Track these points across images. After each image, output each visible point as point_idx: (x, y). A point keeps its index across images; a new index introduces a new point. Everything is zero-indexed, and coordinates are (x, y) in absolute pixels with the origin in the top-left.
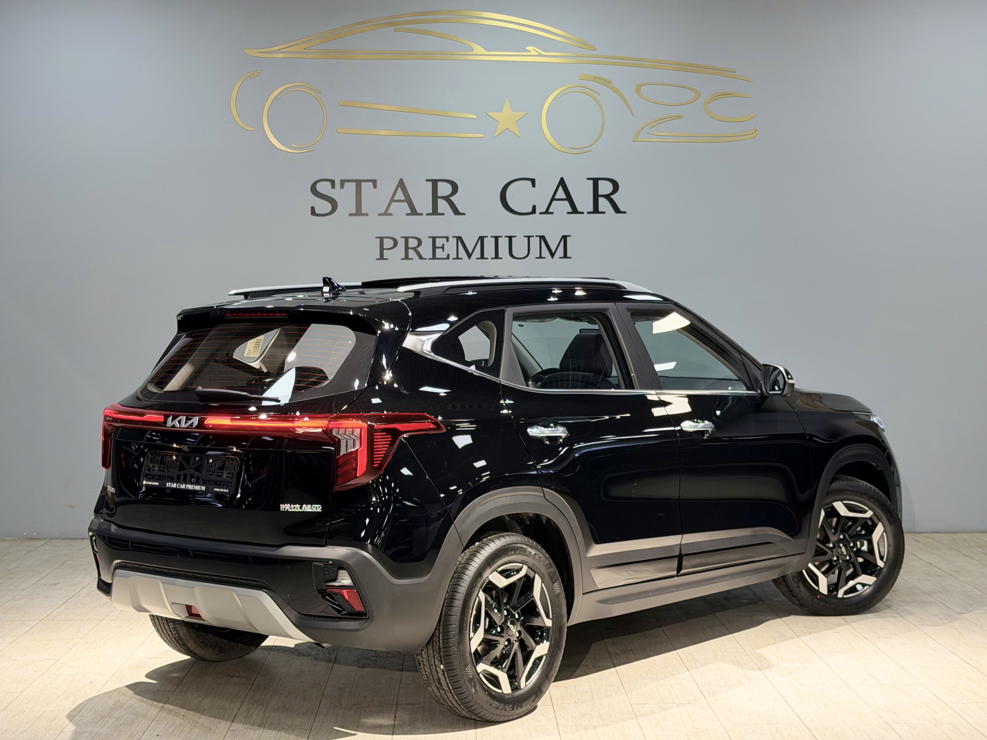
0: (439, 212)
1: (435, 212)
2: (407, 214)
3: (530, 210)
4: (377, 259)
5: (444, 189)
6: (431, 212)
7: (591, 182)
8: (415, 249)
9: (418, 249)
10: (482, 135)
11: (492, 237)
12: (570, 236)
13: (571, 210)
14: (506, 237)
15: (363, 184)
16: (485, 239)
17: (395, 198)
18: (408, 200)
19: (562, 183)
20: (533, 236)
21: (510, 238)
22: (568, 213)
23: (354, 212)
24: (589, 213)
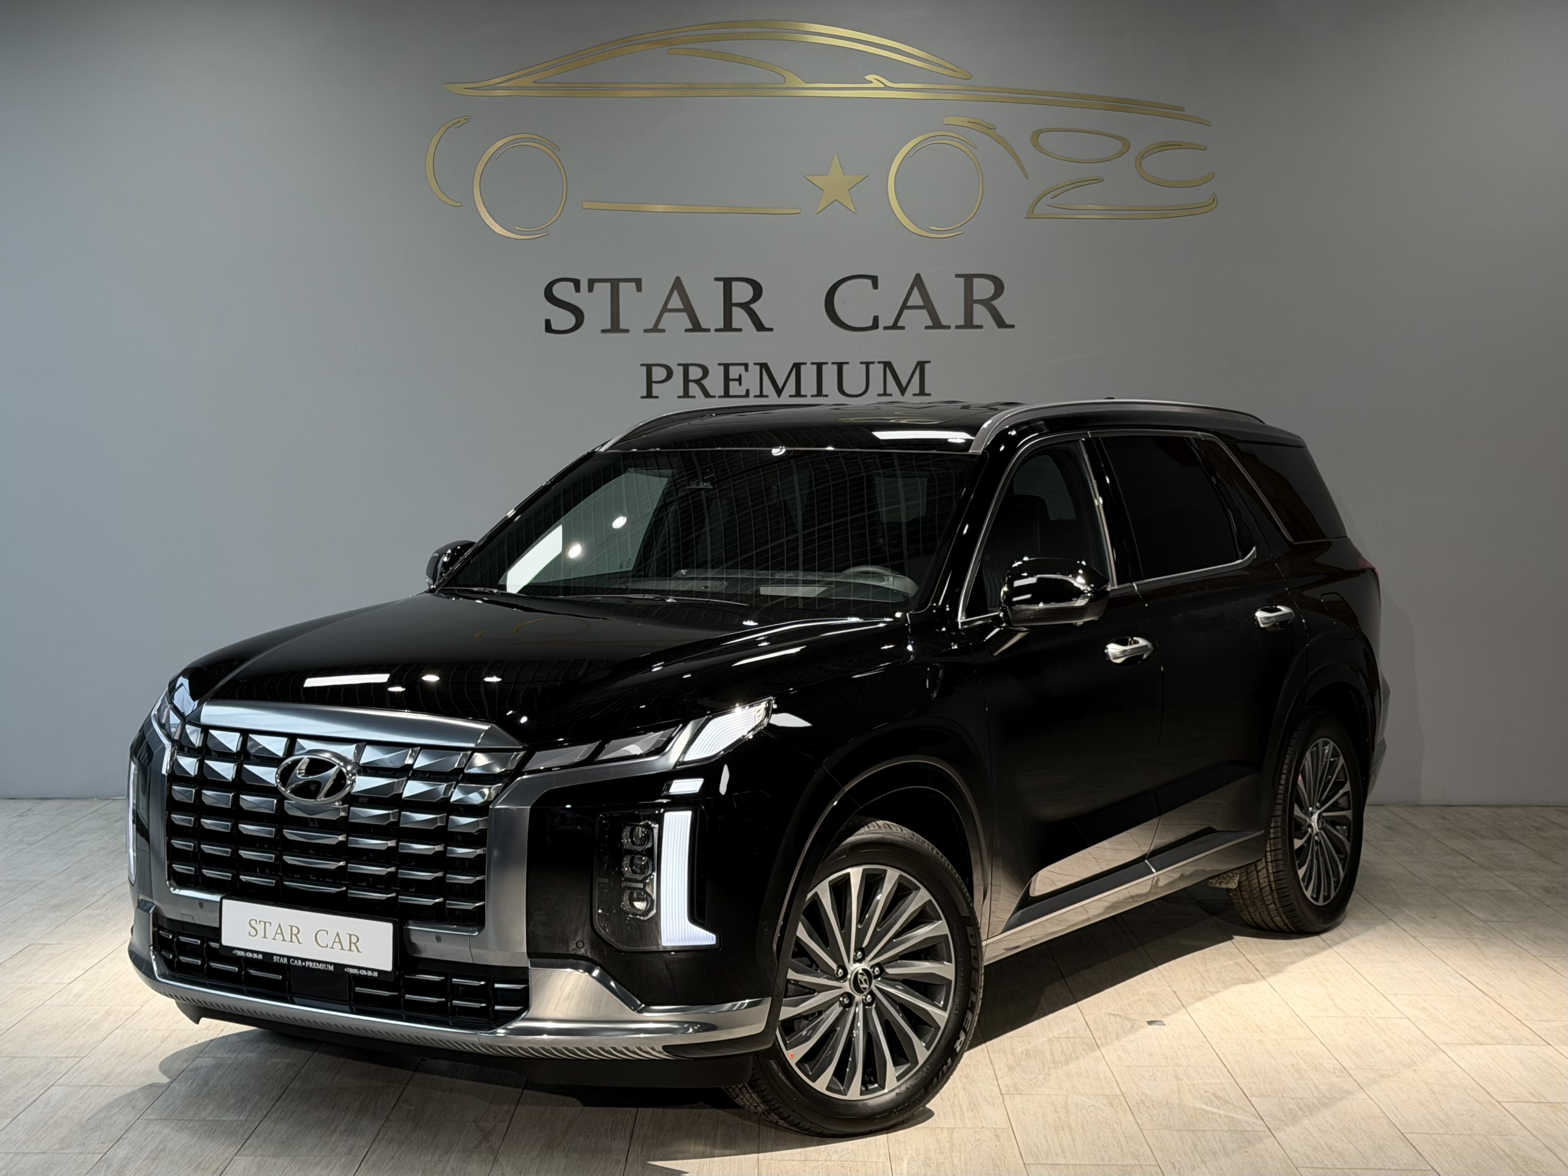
0: (734, 326)
1: (728, 326)
2: (687, 330)
3: (870, 324)
4: (642, 397)
5: (742, 293)
6: (722, 326)
7: (962, 280)
8: (698, 382)
9: (703, 382)
10: (798, 211)
11: (812, 363)
12: (929, 362)
13: (930, 324)
14: (833, 363)
15: (621, 285)
16: (803, 367)
17: (670, 306)
18: (688, 309)
19: (918, 282)
20: (873, 363)
21: (840, 366)
22: (927, 328)
23: (609, 327)
24: (957, 327)
